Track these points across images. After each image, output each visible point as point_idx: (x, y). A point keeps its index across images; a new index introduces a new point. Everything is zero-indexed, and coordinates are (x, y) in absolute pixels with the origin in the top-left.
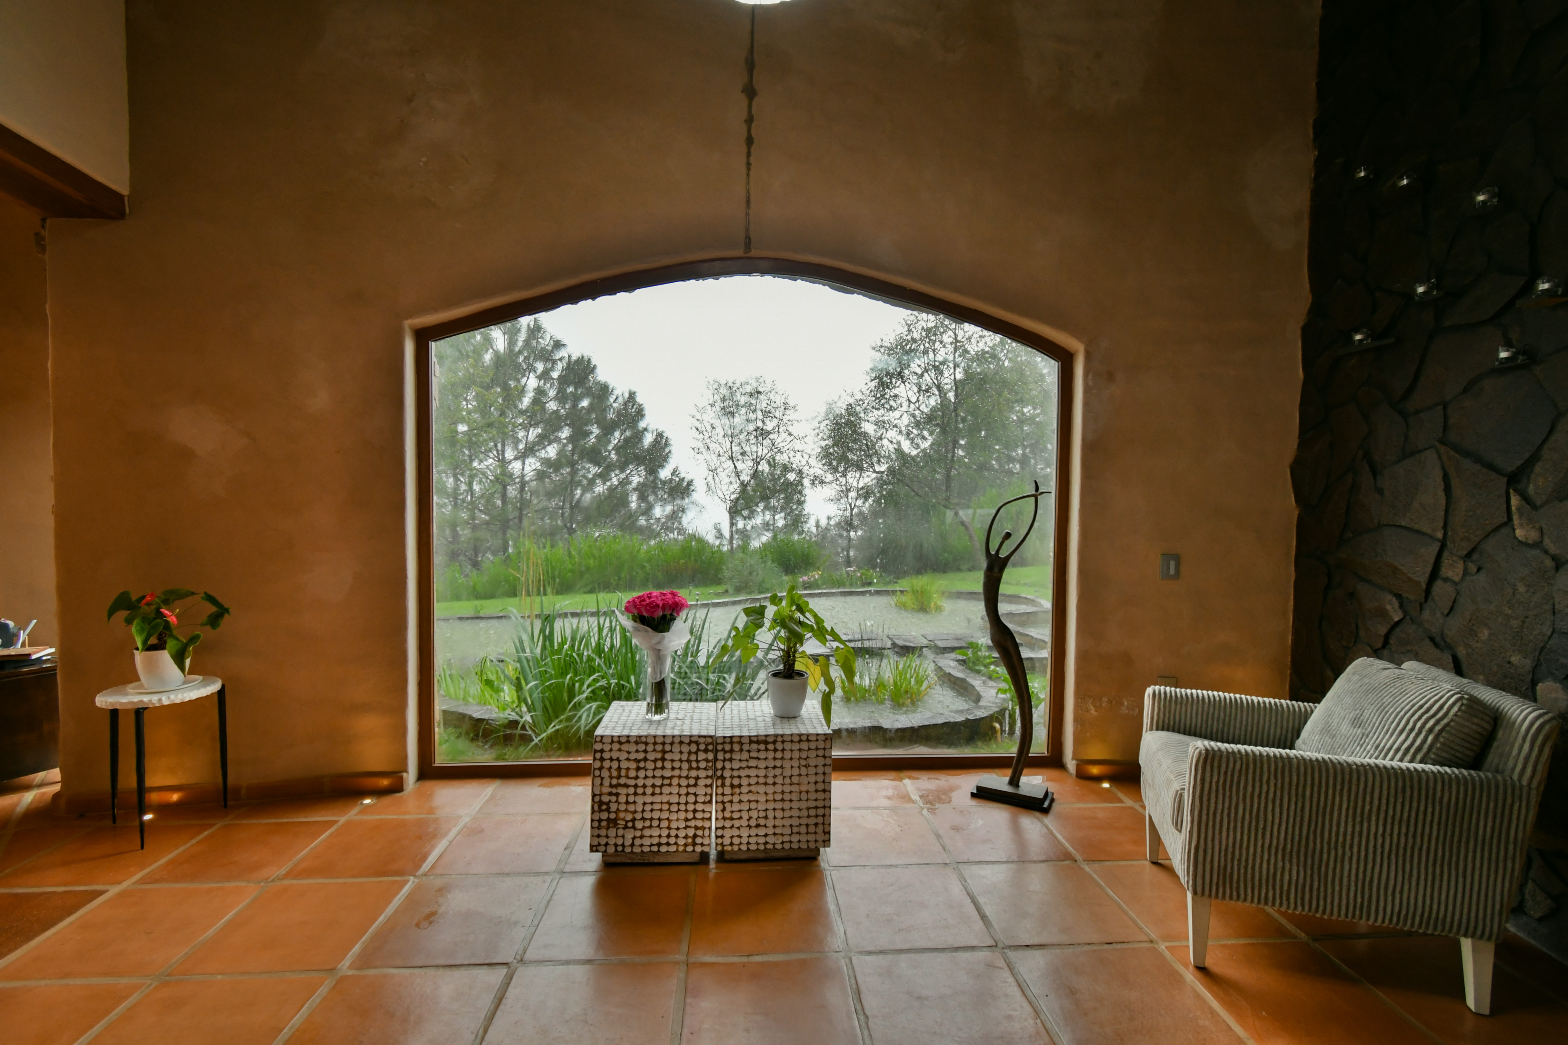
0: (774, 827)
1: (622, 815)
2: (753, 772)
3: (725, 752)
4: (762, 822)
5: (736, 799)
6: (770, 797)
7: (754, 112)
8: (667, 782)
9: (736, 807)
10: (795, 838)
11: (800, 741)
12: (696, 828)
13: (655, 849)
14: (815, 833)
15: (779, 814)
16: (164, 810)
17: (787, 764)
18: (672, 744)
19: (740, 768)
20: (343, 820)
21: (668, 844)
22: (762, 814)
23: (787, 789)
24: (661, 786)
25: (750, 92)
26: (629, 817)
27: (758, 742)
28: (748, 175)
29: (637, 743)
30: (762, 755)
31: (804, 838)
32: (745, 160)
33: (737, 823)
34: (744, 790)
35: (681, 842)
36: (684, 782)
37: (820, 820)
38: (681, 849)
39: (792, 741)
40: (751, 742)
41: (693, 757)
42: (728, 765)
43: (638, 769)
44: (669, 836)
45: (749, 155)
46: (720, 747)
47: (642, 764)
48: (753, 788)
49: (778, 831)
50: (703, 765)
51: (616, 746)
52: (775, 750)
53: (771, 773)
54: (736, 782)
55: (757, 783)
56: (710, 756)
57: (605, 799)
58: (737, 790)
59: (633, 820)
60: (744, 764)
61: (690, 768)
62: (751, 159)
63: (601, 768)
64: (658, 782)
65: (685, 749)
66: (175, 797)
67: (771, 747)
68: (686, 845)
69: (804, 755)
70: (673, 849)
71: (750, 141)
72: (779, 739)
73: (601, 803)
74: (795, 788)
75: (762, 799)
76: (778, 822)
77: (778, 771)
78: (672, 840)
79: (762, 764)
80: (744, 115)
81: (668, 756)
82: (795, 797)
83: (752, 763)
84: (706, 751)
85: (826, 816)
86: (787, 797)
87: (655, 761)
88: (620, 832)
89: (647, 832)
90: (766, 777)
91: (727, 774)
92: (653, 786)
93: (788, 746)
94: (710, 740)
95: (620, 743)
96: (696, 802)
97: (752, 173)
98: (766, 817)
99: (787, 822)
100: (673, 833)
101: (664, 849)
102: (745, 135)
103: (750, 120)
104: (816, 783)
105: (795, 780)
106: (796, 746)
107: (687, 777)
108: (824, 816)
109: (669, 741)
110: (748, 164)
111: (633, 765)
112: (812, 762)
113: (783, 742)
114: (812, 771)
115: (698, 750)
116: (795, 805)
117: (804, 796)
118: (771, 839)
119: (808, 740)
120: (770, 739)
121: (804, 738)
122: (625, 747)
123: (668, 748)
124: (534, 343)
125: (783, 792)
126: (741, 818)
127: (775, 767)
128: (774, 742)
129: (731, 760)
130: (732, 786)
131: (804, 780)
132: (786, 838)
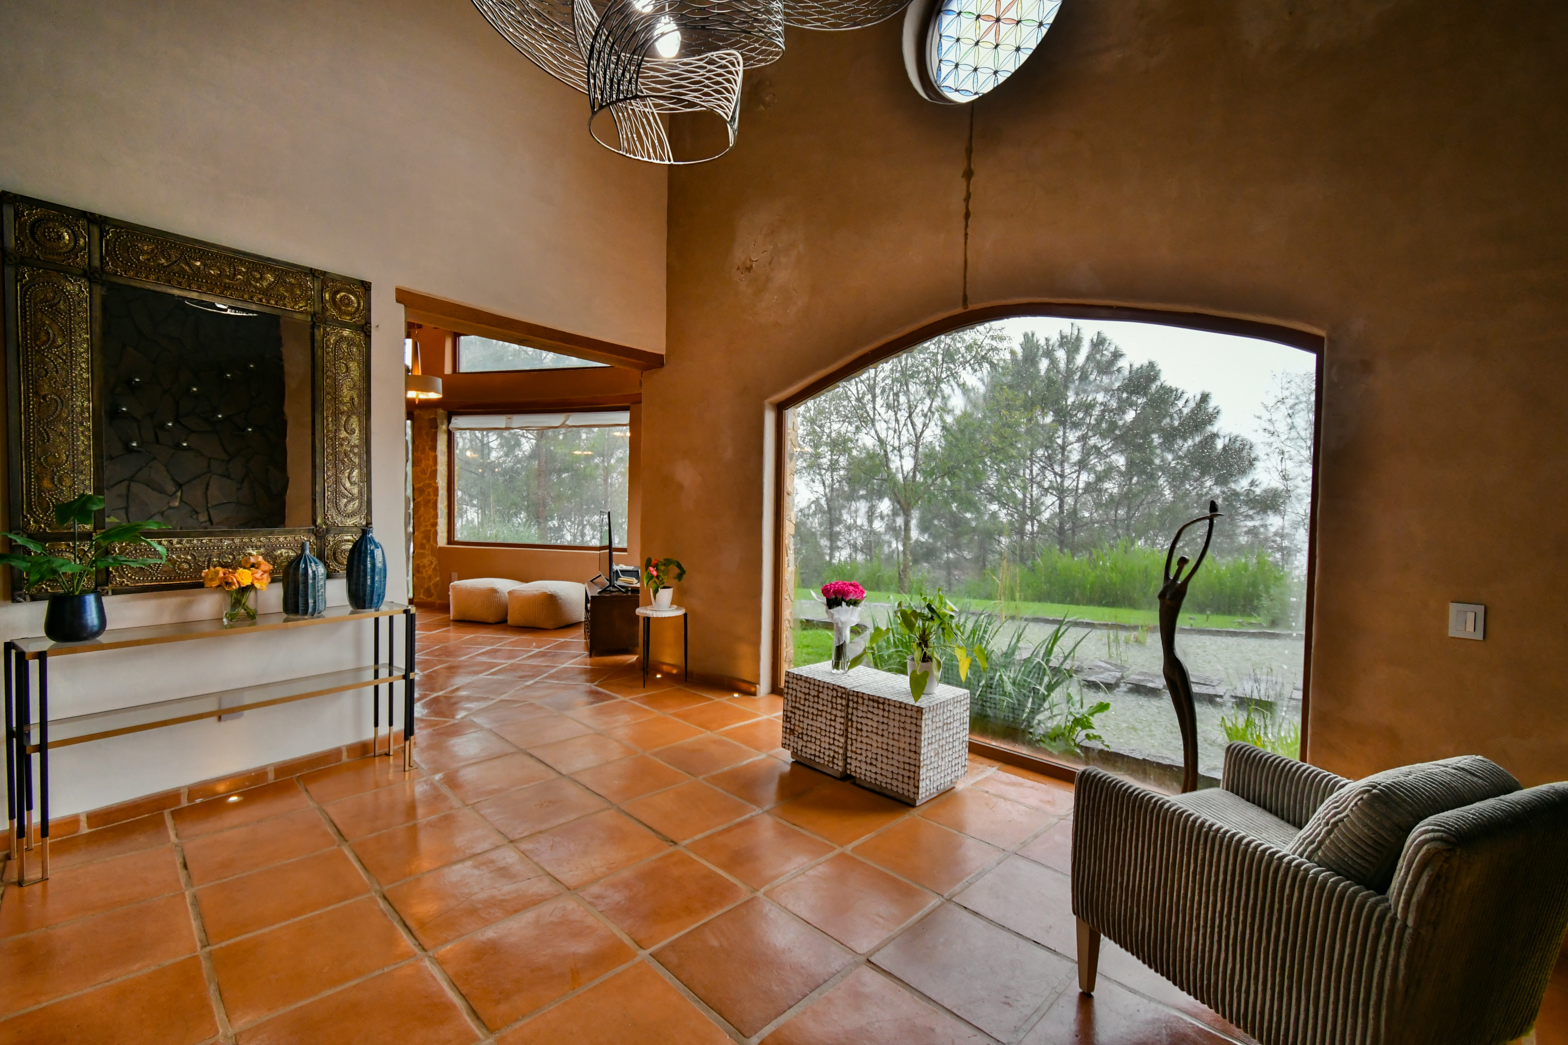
0: (882, 769)
1: (797, 728)
2: (870, 723)
3: (854, 702)
4: (874, 762)
5: (859, 739)
6: (880, 745)
7: (971, 190)
8: (820, 713)
9: (859, 745)
10: (895, 783)
11: (900, 707)
12: (835, 752)
13: (813, 758)
14: (908, 784)
15: (885, 760)
16: (667, 676)
17: (891, 723)
18: (823, 687)
19: (862, 717)
20: (717, 700)
21: (819, 757)
22: (874, 756)
23: (891, 742)
24: (817, 715)
25: (968, 174)
26: (800, 731)
27: (873, 701)
28: (966, 243)
29: (805, 681)
30: (876, 711)
31: (900, 785)
32: (963, 232)
33: (859, 758)
34: (864, 734)
35: (827, 758)
36: (829, 717)
37: (912, 775)
38: (826, 763)
39: (895, 706)
40: (869, 699)
41: (834, 700)
42: (855, 712)
43: (805, 699)
44: (820, 752)
45: (966, 226)
46: (851, 698)
47: (807, 697)
48: (869, 734)
49: (884, 773)
50: (839, 707)
51: (795, 681)
52: (884, 710)
53: (881, 727)
54: (859, 726)
55: (872, 731)
56: (844, 703)
57: (789, 714)
58: (859, 732)
59: (802, 733)
60: (865, 715)
61: (832, 708)
62: (968, 229)
63: (787, 693)
64: (815, 712)
65: (830, 693)
66: (675, 671)
67: (881, 706)
68: (829, 761)
69: (903, 719)
70: (822, 761)
71: (967, 215)
72: (887, 702)
73: (787, 717)
74: (895, 743)
75: (875, 744)
76: (884, 767)
77: (885, 727)
78: (822, 756)
79: (875, 718)
80: (964, 194)
81: (821, 695)
82: (896, 750)
83: (870, 715)
84: (841, 698)
85: (916, 773)
86: (890, 749)
87: (814, 696)
88: (796, 739)
89: (809, 745)
90: (877, 728)
91: (854, 719)
92: (813, 714)
93: (892, 709)
94: (844, 691)
95: (797, 679)
96: (834, 733)
97: (968, 241)
98: (876, 759)
99: (890, 769)
100: (822, 750)
101: (817, 760)
102: (964, 211)
103: (967, 199)
104: (910, 744)
105: (896, 737)
106: (897, 711)
107: (830, 714)
108: (914, 772)
109: (821, 685)
110: (966, 235)
111: (803, 696)
112: (908, 727)
113: (889, 705)
114: (908, 734)
115: (837, 696)
116: (896, 757)
117: (902, 752)
118: (879, 777)
119: (905, 708)
120: (881, 701)
121: (903, 706)
122: (800, 683)
123: (821, 690)
124: (1098, 356)
125: (888, 744)
126: (861, 754)
127: (883, 723)
128: (883, 703)
129: (857, 709)
130: (857, 729)
131: (902, 739)
132: (889, 781)
